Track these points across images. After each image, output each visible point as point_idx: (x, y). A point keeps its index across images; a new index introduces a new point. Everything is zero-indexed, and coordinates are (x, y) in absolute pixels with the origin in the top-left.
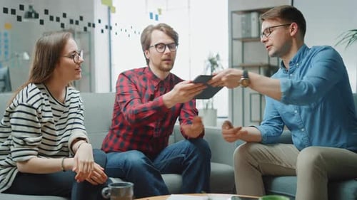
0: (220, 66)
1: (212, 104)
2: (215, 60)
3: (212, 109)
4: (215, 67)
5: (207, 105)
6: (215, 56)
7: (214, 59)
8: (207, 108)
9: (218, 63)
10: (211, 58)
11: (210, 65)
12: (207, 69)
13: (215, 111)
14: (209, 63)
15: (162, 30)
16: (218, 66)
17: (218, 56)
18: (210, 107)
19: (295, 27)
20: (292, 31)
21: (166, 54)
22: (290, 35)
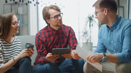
3: (90, 42)
4: (91, 21)
5: (88, 41)
7: (91, 17)
8: (87, 42)
10: (89, 16)
11: (89, 20)
12: (87, 22)
13: (92, 44)
14: (88, 19)
15: (54, 9)
16: (93, 20)
18: (89, 41)
19: (106, 11)
20: (106, 12)
21: (59, 20)
22: (105, 15)
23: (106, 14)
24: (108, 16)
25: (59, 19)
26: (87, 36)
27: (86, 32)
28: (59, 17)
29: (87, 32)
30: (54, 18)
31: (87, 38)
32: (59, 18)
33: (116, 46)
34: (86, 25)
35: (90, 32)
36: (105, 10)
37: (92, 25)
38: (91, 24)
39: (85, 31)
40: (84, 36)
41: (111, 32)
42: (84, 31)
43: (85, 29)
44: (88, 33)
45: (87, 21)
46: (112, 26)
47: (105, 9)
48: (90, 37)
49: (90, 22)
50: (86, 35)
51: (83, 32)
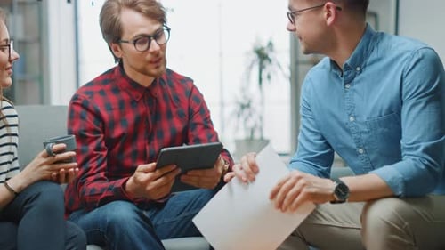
0: (273, 62)
1: (261, 130)
2: (266, 51)
3: (262, 139)
4: (266, 62)
5: (252, 131)
6: (265, 44)
7: (262, 49)
8: (252, 138)
9: (270, 56)
10: (259, 47)
11: (259, 61)
12: (251, 67)
14: (255, 56)
16: (270, 61)
17: (270, 44)
18: (257, 135)
19: (332, 10)
20: (328, 15)
21: (153, 53)
22: (326, 23)
23: (330, 21)
24: (336, 29)
25: (151, 50)
26: (250, 115)
27: (246, 103)
28: (153, 42)
29: (250, 101)
30: (135, 42)
31: (251, 123)
32: (155, 46)
33: (365, 133)
34: (248, 77)
35: (262, 103)
36: (328, 7)
37: (269, 77)
38: (264, 74)
39: (245, 97)
40: (239, 116)
41: (348, 86)
42: (241, 100)
43: (243, 90)
44: (253, 105)
45: (250, 63)
46: (348, 62)
47: (328, 3)
48: (261, 118)
49: (261, 68)
50: (246, 112)
51: (237, 103)
